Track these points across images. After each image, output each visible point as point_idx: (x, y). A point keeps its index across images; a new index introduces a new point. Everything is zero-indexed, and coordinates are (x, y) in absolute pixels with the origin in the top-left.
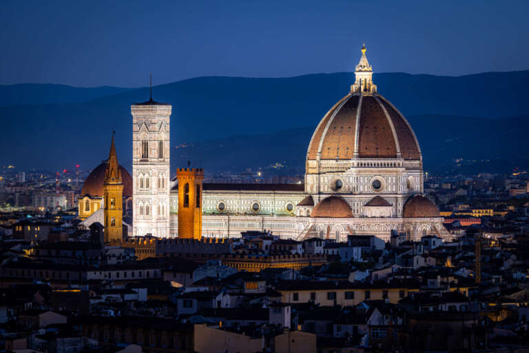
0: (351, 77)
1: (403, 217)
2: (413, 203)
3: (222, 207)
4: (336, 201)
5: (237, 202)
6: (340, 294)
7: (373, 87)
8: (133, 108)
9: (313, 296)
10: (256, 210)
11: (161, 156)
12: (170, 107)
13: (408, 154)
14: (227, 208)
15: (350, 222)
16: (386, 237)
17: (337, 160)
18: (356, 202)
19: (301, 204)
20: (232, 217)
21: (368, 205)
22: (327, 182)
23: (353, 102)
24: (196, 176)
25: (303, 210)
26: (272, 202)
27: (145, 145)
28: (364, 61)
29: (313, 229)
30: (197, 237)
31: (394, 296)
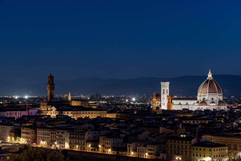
0: (207, 76)
1: (218, 105)
2: (220, 102)
3: (180, 103)
4: (204, 102)
5: (183, 102)
6: (196, 121)
7: (212, 78)
8: (161, 82)
9: (190, 122)
10: (187, 104)
11: (167, 92)
12: (169, 82)
13: (219, 92)
14: (181, 103)
15: (207, 107)
16: (212, 110)
17: (204, 93)
18: (208, 102)
19: (197, 103)
20: (182, 105)
21: (211, 103)
22: (202, 98)
23: (207, 81)
24: (171, 97)
25: (197, 104)
26: (191, 102)
27: (164, 90)
28: (210, 73)
29: (199, 108)
30: (171, 109)
31: (207, 122)
